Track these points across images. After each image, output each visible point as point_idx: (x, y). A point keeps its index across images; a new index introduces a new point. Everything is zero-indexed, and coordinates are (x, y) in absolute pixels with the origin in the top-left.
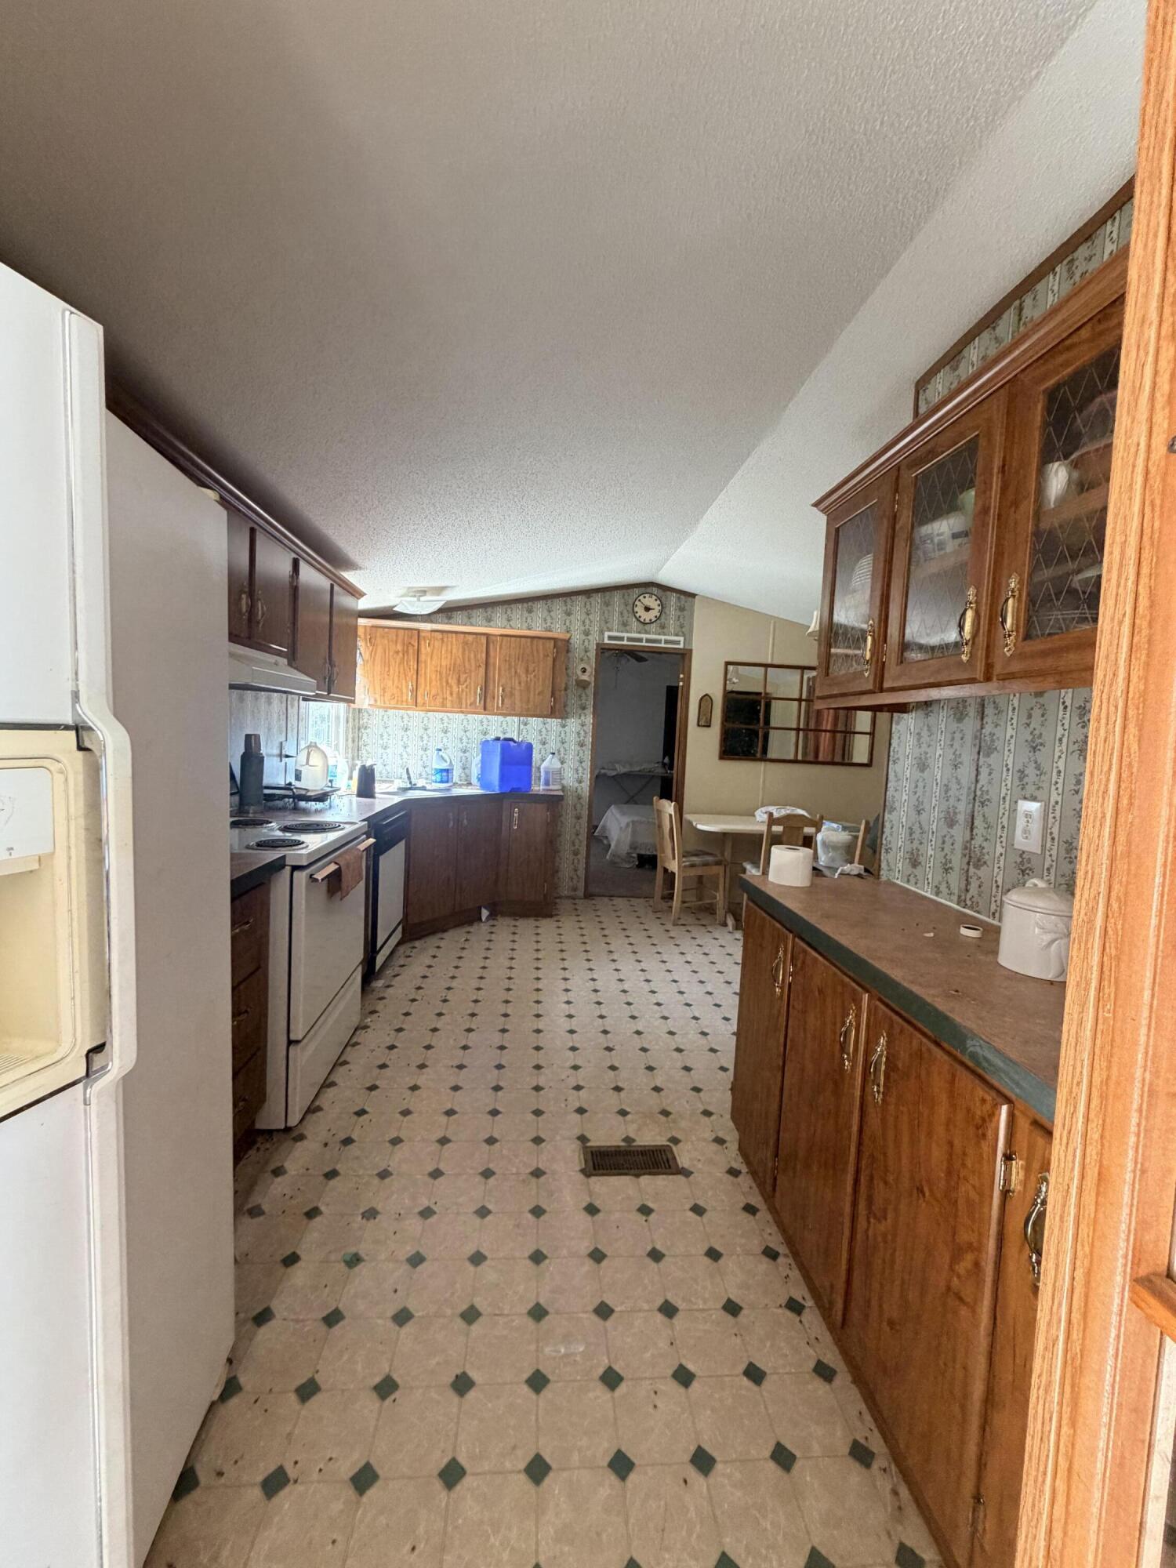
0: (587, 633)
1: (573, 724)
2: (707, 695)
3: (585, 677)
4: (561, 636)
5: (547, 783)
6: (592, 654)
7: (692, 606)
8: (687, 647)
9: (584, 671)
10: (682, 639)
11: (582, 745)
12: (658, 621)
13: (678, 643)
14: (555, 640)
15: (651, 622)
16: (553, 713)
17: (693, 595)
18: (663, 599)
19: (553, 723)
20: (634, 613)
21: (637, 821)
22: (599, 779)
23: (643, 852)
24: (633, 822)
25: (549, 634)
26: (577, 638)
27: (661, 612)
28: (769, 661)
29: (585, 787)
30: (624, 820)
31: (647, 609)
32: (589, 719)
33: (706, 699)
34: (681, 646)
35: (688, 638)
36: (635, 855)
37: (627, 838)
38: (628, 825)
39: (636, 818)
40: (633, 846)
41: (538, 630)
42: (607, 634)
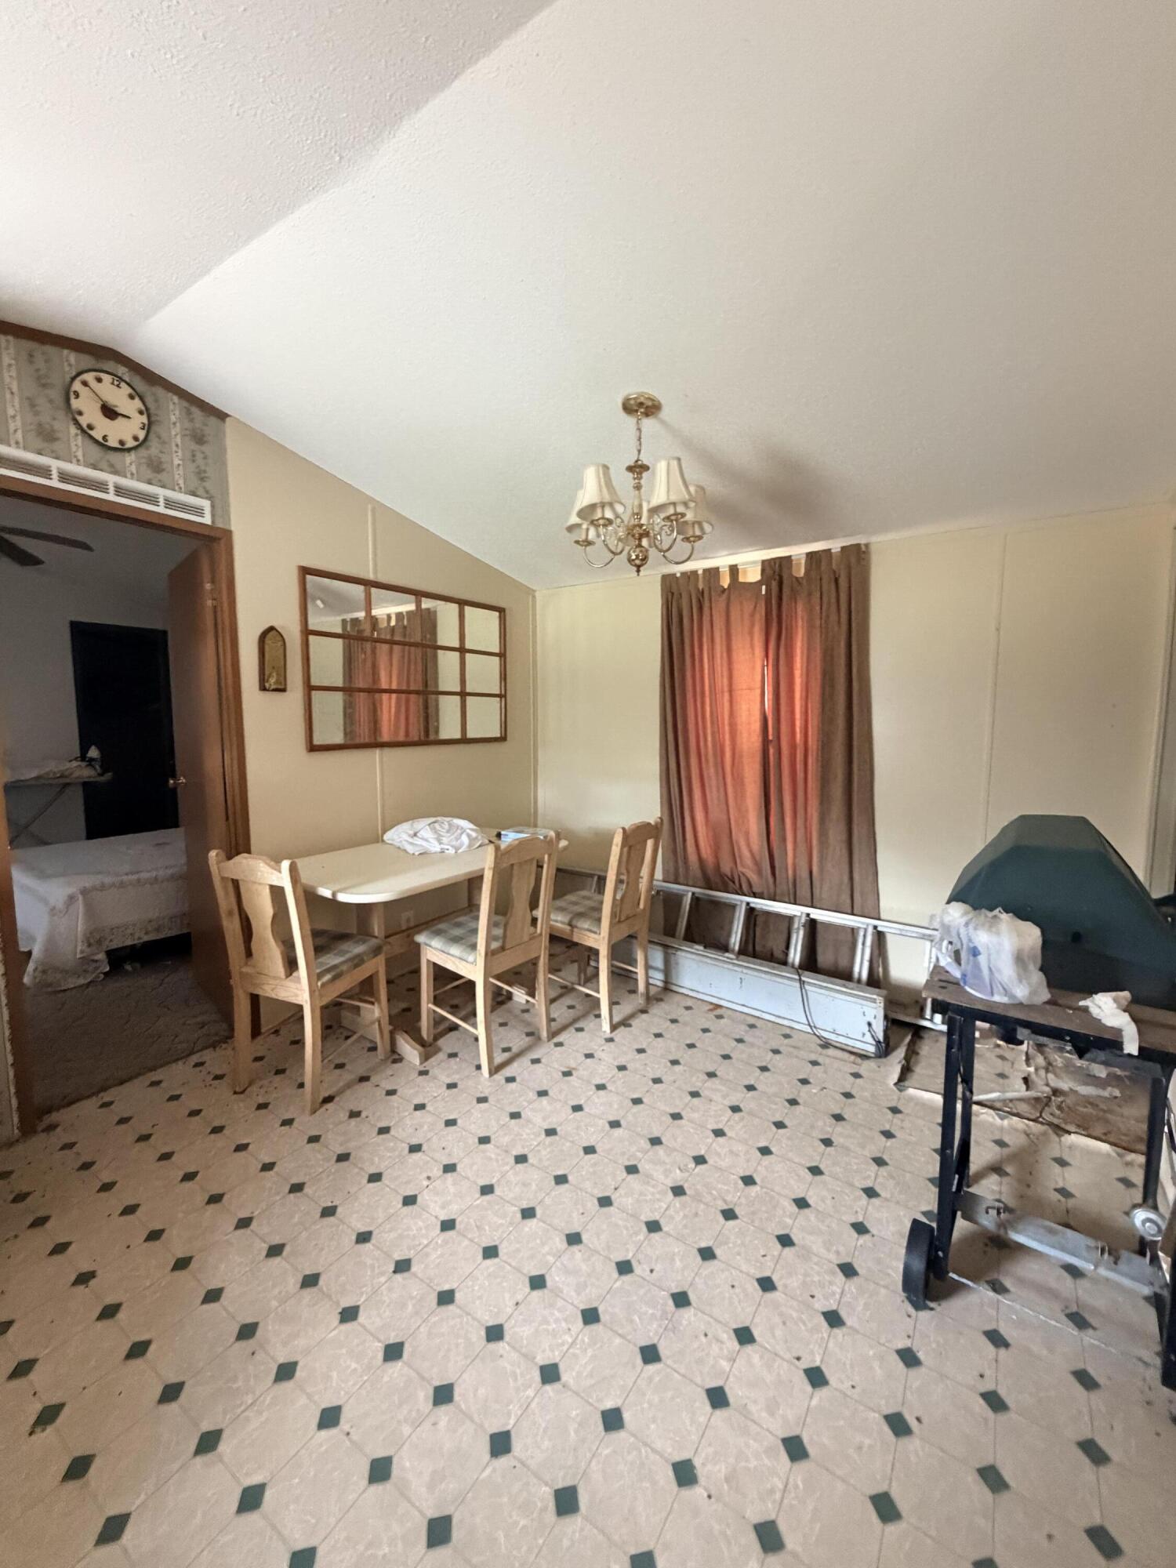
2: (272, 629)
7: (220, 436)
8: (220, 525)
10: (206, 504)
12: (142, 452)
13: (199, 511)
15: (122, 449)
17: (222, 416)
18: (149, 400)
20: (74, 416)
21: (94, 888)
23: (115, 945)
24: (84, 892)
27: (148, 427)
28: (371, 577)
30: (57, 891)
31: (109, 412)
33: (269, 636)
34: (207, 520)
35: (220, 505)
36: (101, 956)
37: (78, 924)
38: (71, 899)
39: (88, 881)
40: (93, 939)
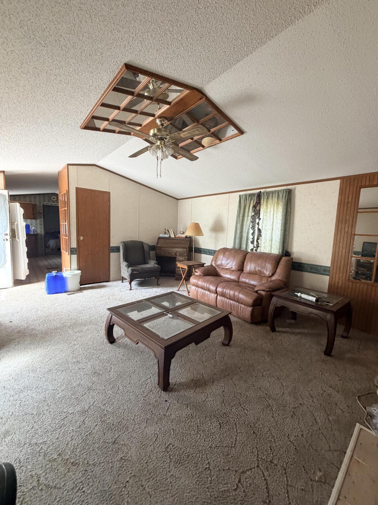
0: (40, 202)
1: (38, 221)
3: (41, 211)
4: (34, 203)
5: (33, 232)
6: (42, 207)
9: (40, 210)
11: (41, 225)
12: (57, 201)
14: (33, 204)
15: (55, 201)
16: (34, 218)
19: (34, 221)
20: (51, 199)
22: (46, 233)
25: (31, 203)
26: (38, 203)
29: (43, 233)
31: (54, 198)
32: (42, 220)
41: (28, 202)
42: (45, 203)
